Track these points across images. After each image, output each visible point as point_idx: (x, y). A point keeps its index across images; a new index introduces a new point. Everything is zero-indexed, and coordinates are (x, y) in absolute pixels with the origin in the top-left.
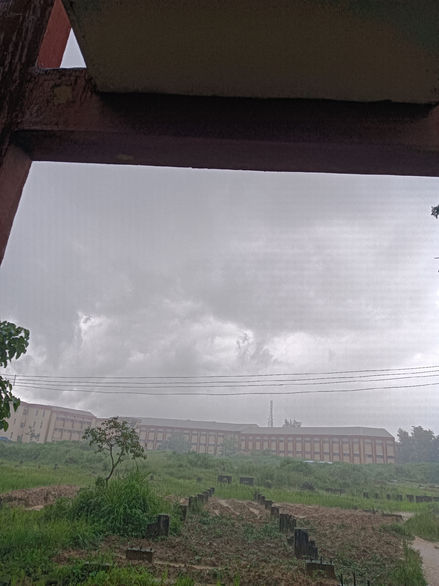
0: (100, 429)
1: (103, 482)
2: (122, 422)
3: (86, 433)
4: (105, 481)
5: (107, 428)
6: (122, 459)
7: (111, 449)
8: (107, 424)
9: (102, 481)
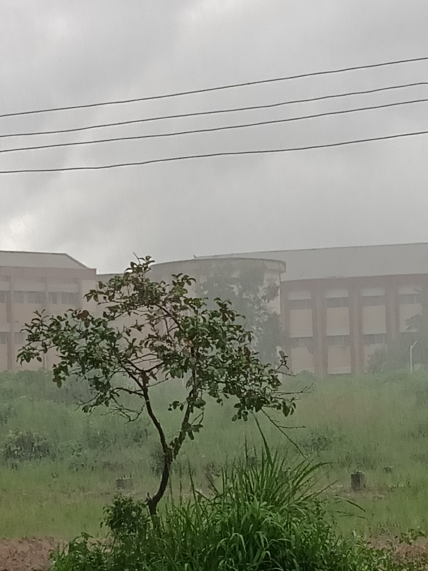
0: (83, 315)
1: (138, 515)
2: (169, 280)
3: (33, 338)
4: (145, 511)
5: (113, 309)
6: (196, 423)
7: (145, 389)
8: (107, 293)
9: (134, 513)
